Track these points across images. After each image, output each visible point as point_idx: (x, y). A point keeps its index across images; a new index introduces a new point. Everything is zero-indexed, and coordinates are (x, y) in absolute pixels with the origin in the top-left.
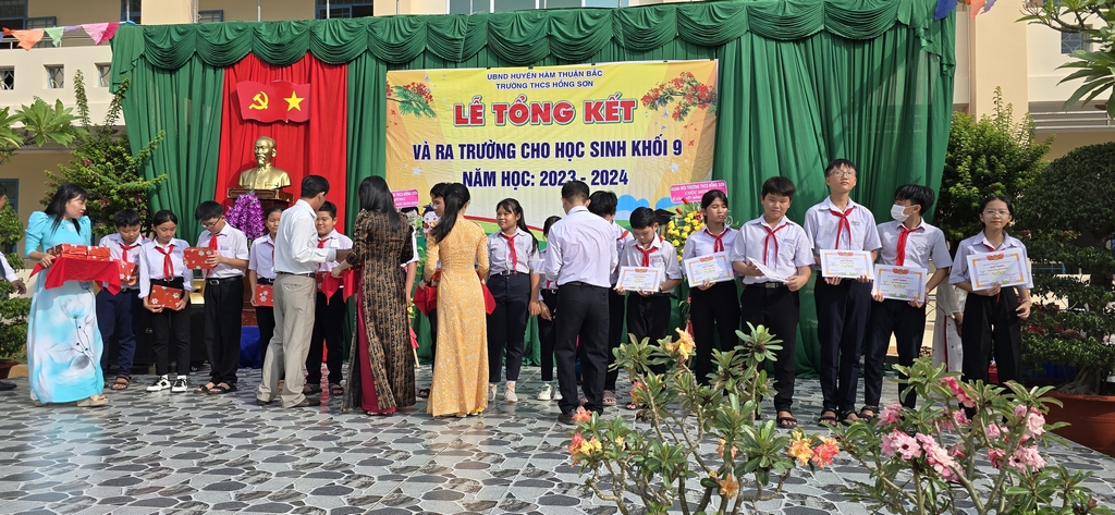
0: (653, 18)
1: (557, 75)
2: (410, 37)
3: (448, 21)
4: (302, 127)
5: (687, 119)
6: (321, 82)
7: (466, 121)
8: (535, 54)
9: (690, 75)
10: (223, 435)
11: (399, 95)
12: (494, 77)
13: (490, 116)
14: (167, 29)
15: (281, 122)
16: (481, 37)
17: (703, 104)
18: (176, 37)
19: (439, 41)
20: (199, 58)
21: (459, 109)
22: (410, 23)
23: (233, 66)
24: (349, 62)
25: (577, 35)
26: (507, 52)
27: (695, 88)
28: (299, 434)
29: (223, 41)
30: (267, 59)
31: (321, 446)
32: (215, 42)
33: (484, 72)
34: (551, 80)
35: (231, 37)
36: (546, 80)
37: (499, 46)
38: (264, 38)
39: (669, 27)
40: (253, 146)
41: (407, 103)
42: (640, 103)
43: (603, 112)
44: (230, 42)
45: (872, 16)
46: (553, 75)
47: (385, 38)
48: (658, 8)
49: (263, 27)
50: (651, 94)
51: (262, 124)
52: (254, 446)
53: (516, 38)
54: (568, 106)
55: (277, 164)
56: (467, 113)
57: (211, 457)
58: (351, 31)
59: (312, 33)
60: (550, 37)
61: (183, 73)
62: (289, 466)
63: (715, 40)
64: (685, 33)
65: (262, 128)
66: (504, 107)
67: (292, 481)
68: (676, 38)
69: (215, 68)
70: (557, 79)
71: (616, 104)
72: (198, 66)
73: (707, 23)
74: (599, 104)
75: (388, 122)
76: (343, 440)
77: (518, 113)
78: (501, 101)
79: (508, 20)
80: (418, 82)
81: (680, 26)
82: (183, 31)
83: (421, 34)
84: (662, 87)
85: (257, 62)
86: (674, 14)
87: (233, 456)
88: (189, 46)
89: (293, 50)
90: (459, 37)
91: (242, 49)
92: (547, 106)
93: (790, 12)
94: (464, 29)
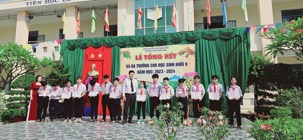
0: (180, 35)
1: (158, 48)
2: (125, 41)
3: (134, 37)
4: (102, 62)
5: (188, 57)
6: (106, 51)
7: (138, 59)
8: (153, 44)
9: (189, 48)
10: (87, 128)
11: (123, 54)
12: (144, 49)
13: (143, 58)
14: (72, 40)
15: (97, 60)
16: (141, 41)
17: (192, 54)
18: (74, 42)
19: (132, 41)
20: (79, 47)
21: (136, 56)
22: (126, 38)
23: (86, 48)
24: (112, 47)
25: (163, 39)
26: (147, 43)
27: (190, 51)
28: (102, 128)
29: (85, 43)
30: (94, 46)
31: (107, 130)
32: (83, 43)
33: (142, 48)
34: (157, 50)
35: (86, 42)
36: (156, 49)
37: (145, 42)
38: (94, 42)
39: (184, 37)
40: (91, 66)
41: (125, 56)
42: (177, 54)
43: (169, 56)
44: (86, 43)
45: (230, 33)
46: (157, 48)
47: (120, 41)
48: (181, 33)
49: (93, 39)
50: (180, 52)
51: (93, 61)
52: (93, 130)
53: (149, 40)
54: (161, 55)
55: (96, 70)
56: (138, 57)
57: (85, 132)
58: (113, 40)
59: (104, 41)
60: (157, 40)
61: (76, 50)
62: (101, 134)
63: (194, 40)
64: (187, 38)
65: (93, 62)
66: (147, 56)
67: (102, 136)
68: (185, 39)
69: (83, 49)
70: (158, 49)
71: (172, 54)
72: (79, 48)
73: (192, 36)
74: (168, 55)
75: (121, 60)
76: (111, 129)
77: (150, 57)
78: (146, 54)
79: (147, 36)
80: (127, 51)
81: (186, 37)
82: (76, 41)
83: (128, 40)
84: (182, 50)
85: (92, 48)
86: (185, 34)
87: (90, 132)
88: (77, 44)
89: (100, 44)
90: (136, 40)
91: (89, 44)
92: (156, 55)
93: (211, 33)
94: (137, 39)
